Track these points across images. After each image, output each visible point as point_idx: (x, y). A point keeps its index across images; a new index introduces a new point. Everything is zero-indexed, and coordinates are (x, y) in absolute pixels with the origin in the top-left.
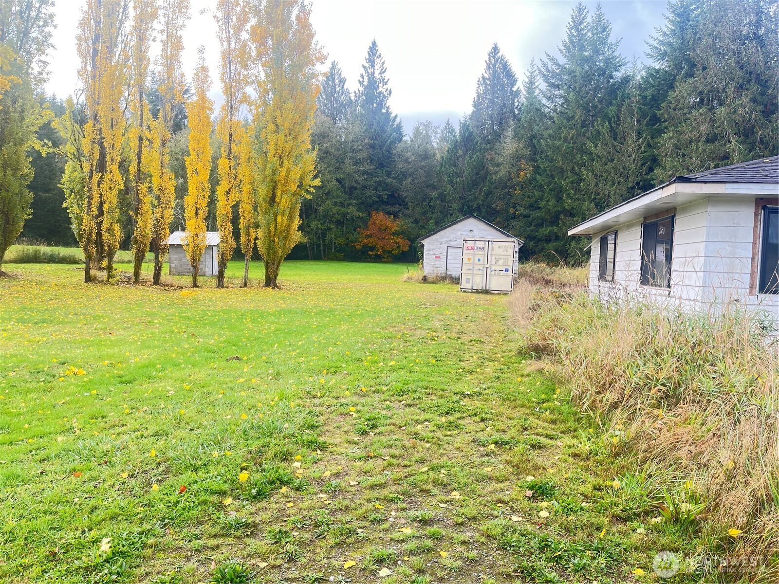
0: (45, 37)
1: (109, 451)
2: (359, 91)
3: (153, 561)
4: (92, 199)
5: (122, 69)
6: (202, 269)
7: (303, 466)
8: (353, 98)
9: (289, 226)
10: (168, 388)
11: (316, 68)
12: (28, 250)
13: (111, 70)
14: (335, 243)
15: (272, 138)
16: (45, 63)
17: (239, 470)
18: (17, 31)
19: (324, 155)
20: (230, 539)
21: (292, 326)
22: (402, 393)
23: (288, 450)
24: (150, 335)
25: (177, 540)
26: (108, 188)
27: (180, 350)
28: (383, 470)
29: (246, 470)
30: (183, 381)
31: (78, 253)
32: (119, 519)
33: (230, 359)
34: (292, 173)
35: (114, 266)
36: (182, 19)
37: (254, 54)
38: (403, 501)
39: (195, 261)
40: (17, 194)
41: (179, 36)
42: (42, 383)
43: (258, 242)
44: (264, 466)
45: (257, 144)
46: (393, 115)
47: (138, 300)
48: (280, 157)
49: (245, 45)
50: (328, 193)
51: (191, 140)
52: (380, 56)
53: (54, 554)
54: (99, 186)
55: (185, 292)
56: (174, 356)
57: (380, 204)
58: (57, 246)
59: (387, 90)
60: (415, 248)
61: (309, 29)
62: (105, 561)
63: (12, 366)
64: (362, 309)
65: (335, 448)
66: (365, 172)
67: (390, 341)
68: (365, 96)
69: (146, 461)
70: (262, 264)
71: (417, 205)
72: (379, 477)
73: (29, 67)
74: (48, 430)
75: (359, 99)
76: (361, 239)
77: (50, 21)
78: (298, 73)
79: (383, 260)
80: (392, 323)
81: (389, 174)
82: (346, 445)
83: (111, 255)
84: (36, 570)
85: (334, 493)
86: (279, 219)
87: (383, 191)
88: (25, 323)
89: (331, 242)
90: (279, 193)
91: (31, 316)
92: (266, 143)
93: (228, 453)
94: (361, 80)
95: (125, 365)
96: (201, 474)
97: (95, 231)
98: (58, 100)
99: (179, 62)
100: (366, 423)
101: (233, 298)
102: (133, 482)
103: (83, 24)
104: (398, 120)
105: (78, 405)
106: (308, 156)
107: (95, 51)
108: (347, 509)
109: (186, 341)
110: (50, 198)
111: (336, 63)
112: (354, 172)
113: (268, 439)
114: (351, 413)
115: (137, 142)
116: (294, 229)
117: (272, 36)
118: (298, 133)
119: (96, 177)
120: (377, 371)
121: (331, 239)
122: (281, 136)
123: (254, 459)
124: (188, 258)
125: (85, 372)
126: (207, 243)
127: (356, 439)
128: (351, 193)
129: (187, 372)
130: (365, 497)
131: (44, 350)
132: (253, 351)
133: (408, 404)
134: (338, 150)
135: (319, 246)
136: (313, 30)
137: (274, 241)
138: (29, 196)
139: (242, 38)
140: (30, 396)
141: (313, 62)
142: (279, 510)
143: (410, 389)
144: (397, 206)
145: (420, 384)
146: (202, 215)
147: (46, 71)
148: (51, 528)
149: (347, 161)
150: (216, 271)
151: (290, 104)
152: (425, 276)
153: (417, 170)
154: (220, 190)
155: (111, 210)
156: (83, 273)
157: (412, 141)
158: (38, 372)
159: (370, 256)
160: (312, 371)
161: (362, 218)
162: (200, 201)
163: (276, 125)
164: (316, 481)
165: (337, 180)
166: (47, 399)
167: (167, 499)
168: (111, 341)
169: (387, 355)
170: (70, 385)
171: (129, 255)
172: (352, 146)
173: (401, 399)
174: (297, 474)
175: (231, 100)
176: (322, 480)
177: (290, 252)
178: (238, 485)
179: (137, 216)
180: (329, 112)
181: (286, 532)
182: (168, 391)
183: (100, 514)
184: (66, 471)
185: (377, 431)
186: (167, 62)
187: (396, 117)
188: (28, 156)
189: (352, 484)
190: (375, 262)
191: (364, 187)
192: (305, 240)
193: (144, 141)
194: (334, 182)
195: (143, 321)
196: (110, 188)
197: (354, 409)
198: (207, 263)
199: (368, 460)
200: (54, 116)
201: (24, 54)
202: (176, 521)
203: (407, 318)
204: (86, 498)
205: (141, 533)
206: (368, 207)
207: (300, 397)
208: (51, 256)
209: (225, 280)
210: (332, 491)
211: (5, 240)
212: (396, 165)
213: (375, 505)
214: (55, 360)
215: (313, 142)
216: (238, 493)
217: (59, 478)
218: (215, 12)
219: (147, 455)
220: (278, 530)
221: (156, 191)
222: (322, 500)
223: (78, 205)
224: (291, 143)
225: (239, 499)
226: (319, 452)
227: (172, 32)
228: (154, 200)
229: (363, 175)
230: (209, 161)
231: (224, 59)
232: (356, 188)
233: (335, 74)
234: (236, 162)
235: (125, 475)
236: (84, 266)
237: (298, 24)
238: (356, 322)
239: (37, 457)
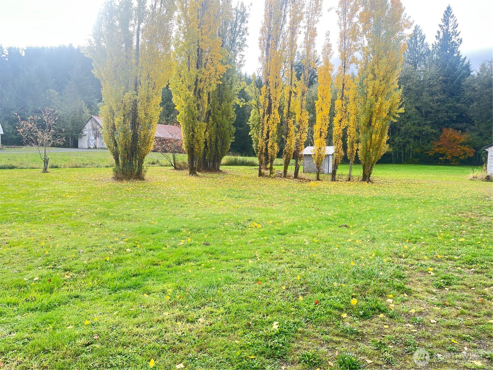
0: (243, 41)
1: (275, 273)
2: (436, 43)
3: (301, 341)
4: (264, 130)
5: (282, 53)
6: (322, 169)
7: (395, 302)
8: (431, 49)
9: (380, 141)
10: (305, 240)
11: (404, 32)
12: (232, 158)
13: (276, 55)
14: (412, 152)
15: (371, 84)
16: (243, 56)
17: (351, 297)
18: (230, 40)
19: (407, 92)
20: (347, 340)
21: (381, 207)
22: (471, 263)
23: (383, 290)
24: (293, 208)
25: (314, 332)
26: (272, 123)
27: (311, 218)
28: (457, 316)
29: (355, 298)
30: (314, 237)
31: (256, 160)
32: (282, 312)
33: (342, 226)
34: (384, 106)
35: (274, 167)
36: (317, 17)
37: (361, 30)
38: (474, 341)
39: (319, 164)
40: (228, 129)
41: (314, 27)
42: (240, 230)
43: (359, 152)
44: (367, 297)
45: (361, 89)
46: (463, 57)
47: (286, 187)
48: (376, 95)
49: (355, 25)
50: (409, 117)
51: (319, 90)
52: (453, 16)
53: (249, 325)
54: (267, 122)
55: (312, 183)
56: (307, 221)
57: (450, 122)
58: (245, 156)
59: (458, 39)
60: (479, 155)
61: (400, 7)
62: (275, 335)
63: (226, 220)
64: (434, 199)
65: (417, 295)
66: (438, 101)
67: (459, 223)
68: (441, 46)
69: (295, 281)
70: (361, 166)
71: (482, 122)
72: (454, 321)
73: (235, 59)
74: (244, 256)
75: (435, 49)
76: (434, 148)
77: (245, 32)
78: (391, 38)
79: (452, 163)
80: (461, 210)
81: (458, 101)
82: (427, 293)
83: (272, 161)
84: (240, 332)
85: (419, 325)
86: (373, 136)
87: (453, 113)
88: (231, 197)
89: (410, 151)
90: (374, 119)
91: (234, 193)
92: (366, 87)
93: (344, 285)
94: (438, 35)
95: (281, 224)
96: (327, 295)
97: (264, 147)
98: (248, 76)
99: (314, 44)
100: (442, 281)
101: (342, 188)
102: (288, 293)
103: (262, 31)
104: (467, 61)
105: (258, 244)
106: (396, 93)
107: (268, 45)
108: (428, 338)
109: (314, 213)
110: (243, 130)
111: (418, 26)
112: (430, 101)
113: (369, 281)
114: (429, 272)
115: (288, 95)
116: (384, 143)
117: (374, 16)
118: (390, 78)
119: (266, 117)
120: (449, 244)
121: (410, 149)
122: (377, 82)
123: (360, 292)
124: (315, 162)
125: (260, 226)
126: (326, 153)
127: (434, 291)
128: (426, 116)
129: (316, 231)
130: (443, 333)
131: (240, 212)
132: (356, 222)
133: (477, 271)
134: (418, 86)
135: (400, 154)
136: (403, 7)
137: (369, 151)
138: (234, 129)
139: (354, 22)
140: (235, 236)
141: (402, 29)
142: (378, 328)
143: (478, 260)
144: (464, 124)
145: (487, 258)
146: (324, 136)
147: (243, 60)
148: (248, 310)
149: (424, 93)
150: (330, 171)
151: (384, 60)
152: (488, 176)
153: (482, 96)
154: (336, 120)
155: (273, 135)
156: (258, 171)
157: (478, 74)
158: (238, 224)
159: (440, 160)
160: (397, 239)
161: (435, 133)
162: (323, 128)
163: (374, 75)
164: (404, 314)
165: (416, 108)
166: (243, 239)
167: (308, 306)
168: (273, 210)
169: (458, 234)
170: (254, 233)
171: (281, 161)
172: (429, 83)
173: (470, 266)
174: (390, 307)
175: (345, 62)
176: (409, 315)
177: (380, 158)
178: (351, 307)
179: (287, 138)
180: (412, 61)
181: (384, 344)
182: (305, 242)
183: (272, 308)
184: (254, 280)
185: (451, 287)
186: (307, 45)
187: (465, 58)
188: (233, 108)
189: (432, 321)
190: (444, 165)
191: (438, 111)
192: (391, 150)
193: (292, 94)
194: (414, 109)
195: (289, 199)
196: (273, 123)
197: (431, 269)
198: (325, 166)
199: (444, 307)
200: (246, 85)
201: (233, 52)
202: (314, 321)
203: (473, 207)
204: (264, 297)
205: (294, 323)
206: (440, 125)
207: (390, 256)
208: (242, 161)
209: (336, 176)
210: (417, 323)
211: (222, 153)
212: (464, 94)
213: (451, 340)
214: (246, 218)
215: (399, 83)
216: (350, 311)
217: (250, 283)
218: (337, 9)
219: (295, 278)
220: (379, 341)
221: (297, 123)
222: (410, 328)
223: (256, 133)
224: (384, 86)
225: (351, 315)
226: (406, 295)
227: (311, 27)
228: (296, 128)
229: (437, 102)
230: (329, 102)
231: (341, 37)
232: (431, 113)
233: (417, 34)
234: (346, 101)
235: (284, 288)
236: (258, 167)
237: (392, 5)
238: (430, 208)
239: (239, 270)
